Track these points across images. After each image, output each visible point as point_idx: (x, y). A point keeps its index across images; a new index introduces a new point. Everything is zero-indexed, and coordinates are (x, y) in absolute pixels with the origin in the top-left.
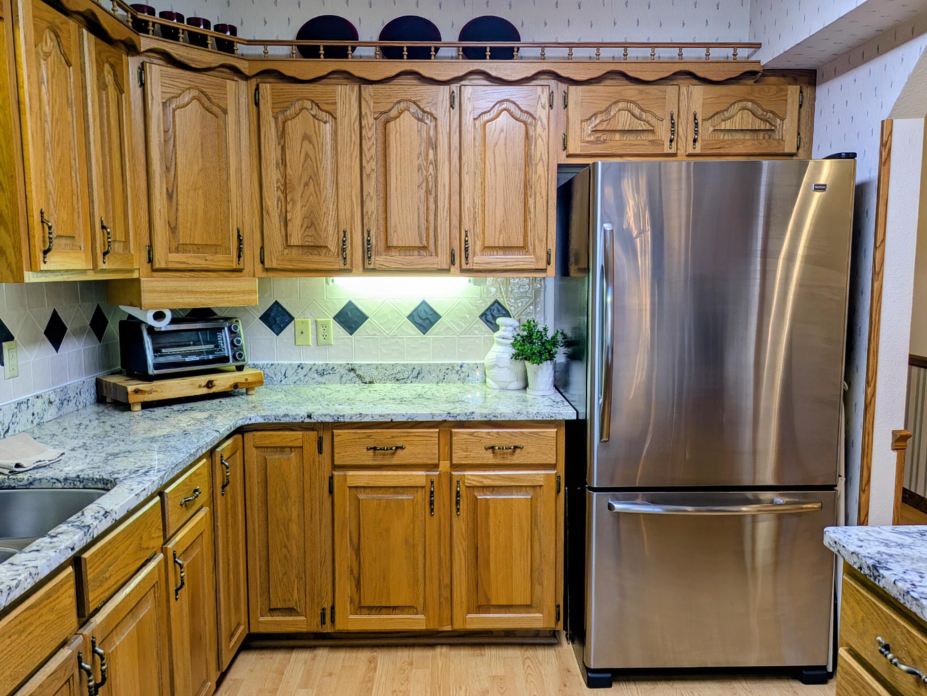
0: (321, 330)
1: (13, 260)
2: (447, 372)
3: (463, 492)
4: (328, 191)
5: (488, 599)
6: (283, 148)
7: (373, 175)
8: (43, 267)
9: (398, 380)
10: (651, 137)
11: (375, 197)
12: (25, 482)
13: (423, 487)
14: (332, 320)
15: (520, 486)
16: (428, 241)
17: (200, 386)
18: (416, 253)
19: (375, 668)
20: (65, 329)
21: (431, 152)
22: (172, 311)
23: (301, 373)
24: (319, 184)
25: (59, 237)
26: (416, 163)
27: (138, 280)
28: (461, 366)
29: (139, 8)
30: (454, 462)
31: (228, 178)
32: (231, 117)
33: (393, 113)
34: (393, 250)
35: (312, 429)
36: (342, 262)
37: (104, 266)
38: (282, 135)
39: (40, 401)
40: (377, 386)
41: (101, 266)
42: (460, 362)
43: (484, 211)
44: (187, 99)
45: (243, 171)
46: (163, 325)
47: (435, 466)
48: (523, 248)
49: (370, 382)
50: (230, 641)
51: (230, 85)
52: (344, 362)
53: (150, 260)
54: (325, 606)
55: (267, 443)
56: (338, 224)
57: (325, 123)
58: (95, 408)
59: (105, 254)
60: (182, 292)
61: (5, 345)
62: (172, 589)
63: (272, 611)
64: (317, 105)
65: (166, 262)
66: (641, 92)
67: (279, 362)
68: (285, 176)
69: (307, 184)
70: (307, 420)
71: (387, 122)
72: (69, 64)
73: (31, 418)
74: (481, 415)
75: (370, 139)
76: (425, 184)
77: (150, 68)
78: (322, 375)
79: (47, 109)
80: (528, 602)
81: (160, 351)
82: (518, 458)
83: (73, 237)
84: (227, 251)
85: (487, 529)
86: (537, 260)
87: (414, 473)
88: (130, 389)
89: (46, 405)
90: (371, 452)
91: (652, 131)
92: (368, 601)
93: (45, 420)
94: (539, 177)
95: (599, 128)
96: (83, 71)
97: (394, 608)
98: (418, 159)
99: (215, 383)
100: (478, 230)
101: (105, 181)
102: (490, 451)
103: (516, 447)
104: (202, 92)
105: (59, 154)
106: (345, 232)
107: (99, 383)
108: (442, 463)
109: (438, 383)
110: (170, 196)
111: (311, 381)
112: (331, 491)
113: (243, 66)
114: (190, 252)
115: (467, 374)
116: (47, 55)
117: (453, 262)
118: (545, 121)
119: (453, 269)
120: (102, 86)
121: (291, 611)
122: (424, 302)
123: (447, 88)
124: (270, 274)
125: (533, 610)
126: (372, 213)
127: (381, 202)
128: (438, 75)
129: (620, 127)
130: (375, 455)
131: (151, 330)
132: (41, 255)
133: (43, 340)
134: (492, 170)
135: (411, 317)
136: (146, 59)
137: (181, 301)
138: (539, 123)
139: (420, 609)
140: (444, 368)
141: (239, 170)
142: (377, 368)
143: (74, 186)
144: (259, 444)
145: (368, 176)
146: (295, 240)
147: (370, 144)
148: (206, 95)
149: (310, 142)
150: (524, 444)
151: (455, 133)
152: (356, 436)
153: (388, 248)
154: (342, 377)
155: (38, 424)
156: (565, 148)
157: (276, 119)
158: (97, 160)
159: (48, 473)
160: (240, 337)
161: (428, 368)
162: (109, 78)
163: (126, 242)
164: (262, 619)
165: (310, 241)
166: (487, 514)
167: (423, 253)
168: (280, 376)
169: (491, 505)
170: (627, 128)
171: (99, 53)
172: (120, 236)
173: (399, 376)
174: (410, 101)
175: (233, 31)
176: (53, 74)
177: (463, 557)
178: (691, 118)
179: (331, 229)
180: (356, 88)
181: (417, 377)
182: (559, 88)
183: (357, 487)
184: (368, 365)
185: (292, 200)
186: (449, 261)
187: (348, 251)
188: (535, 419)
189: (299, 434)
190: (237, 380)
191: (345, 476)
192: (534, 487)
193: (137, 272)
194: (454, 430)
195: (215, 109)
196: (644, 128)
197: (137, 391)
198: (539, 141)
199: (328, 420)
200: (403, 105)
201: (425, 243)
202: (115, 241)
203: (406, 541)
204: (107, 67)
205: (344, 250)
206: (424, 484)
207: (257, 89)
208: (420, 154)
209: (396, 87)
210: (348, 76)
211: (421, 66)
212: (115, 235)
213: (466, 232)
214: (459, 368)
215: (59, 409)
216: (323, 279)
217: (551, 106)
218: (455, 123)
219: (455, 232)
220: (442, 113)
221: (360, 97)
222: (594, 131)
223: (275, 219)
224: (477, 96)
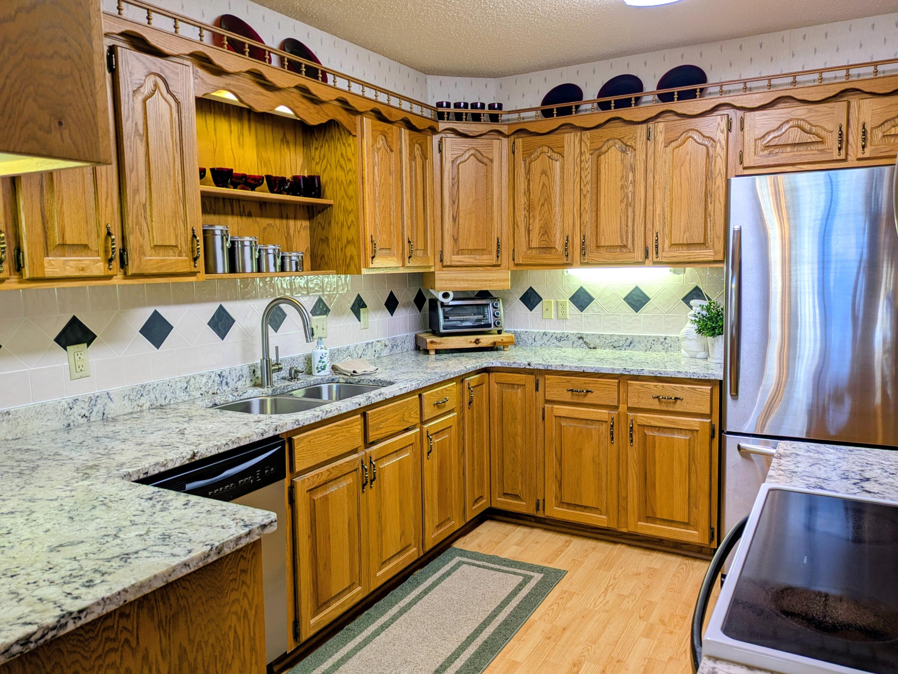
0: (560, 307)
1: (357, 262)
2: (653, 342)
3: (635, 428)
4: (557, 209)
5: (654, 513)
6: (529, 181)
7: (589, 195)
8: (371, 266)
9: (614, 347)
10: (820, 147)
11: (589, 211)
12: (357, 381)
13: (606, 422)
14: (568, 300)
15: (681, 429)
16: (627, 241)
17: (471, 342)
18: (618, 250)
19: (568, 546)
20: (398, 303)
21: (631, 175)
22: (453, 292)
23: (546, 338)
24: (551, 204)
25: (381, 249)
26: (620, 184)
27: (434, 273)
28: (665, 339)
29: (440, 105)
30: (629, 405)
31: (492, 205)
32: (496, 164)
33: (604, 149)
34: (602, 248)
35: (532, 374)
36: (565, 258)
37: (409, 265)
38: (528, 172)
39: (379, 344)
40: (599, 351)
41: (407, 264)
42: (664, 335)
43: (671, 216)
44: (467, 156)
45: (503, 199)
46: (449, 301)
47: (616, 408)
48: (703, 245)
49: (595, 348)
50: (473, 505)
51: (496, 142)
52: (575, 332)
53: (442, 261)
54: (539, 498)
55: (503, 380)
56: (563, 232)
57: (556, 161)
58: (413, 352)
59: (409, 257)
60: (459, 280)
61: (362, 310)
62: (425, 452)
63: (505, 494)
64: (551, 149)
65: (451, 261)
66: (810, 111)
67: (532, 330)
68: (529, 200)
69: (543, 205)
70: (528, 367)
71: (599, 156)
72: (392, 151)
73: (374, 353)
74: (650, 372)
75: (586, 169)
76: (625, 199)
77: (445, 140)
78: (560, 341)
79: (377, 179)
80: (686, 521)
81: (448, 318)
82: (678, 407)
83: (390, 249)
84: (490, 253)
85: (654, 458)
86: (716, 253)
87: (600, 411)
88: (428, 340)
89: (383, 347)
90: (570, 392)
91: (822, 142)
92: (566, 499)
93: (382, 355)
94: (718, 188)
95: (771, 144)
96: (401, 152)
97: (585, 507)
98: (621, 180)
99: (481, 340)
100: (667, 231)
101: (412, 214)
102: (657, 399)
103: (676, 399)
104: (477, 150)
105: (383, 203)
106: (567, 237)
107: (416, 337)
108: (621, 406)
109: (646, 351)
110: (454, 219)
111: (552, 345)
112: (544, 418)
113: (504, 129)
114: (465, 254)
115: (669, 345)
116: (379, 149)
117: (647, 257)
118: (724, 143)
119: (647, 261)
120: (412, 158)
121: (516, 497)
122: (637, 288)
123: (644, 126)
124: (519, 268)
125: (691, 528)
126: (587, 222)
127: (594, 214)
128: (636, 118)
129: (789, 142)
130: (572, 395)
131: (442, 305)
132: (371, 259)
133: (384, 309)
134: (679, 185)
135: (625, 299)
136: (444, 135)
137: (459, 286)
138: (718, 145)
139: (604, 510)
140: (651, 340)
141: (500, 198)
142: (599, 337)
143: (392, 219)
144: (498, 381)
145: (585, 196)
146: (534, 244)
147: (586, 173)
148: (480, 152)
149: (546, 175)
150: (684, 397)
151: (651, 159)
152: (560, 381)
153: (598, 247)
154: (573, 343)
155: (378, 357)
156: (741, 163)
157: (525, 161)
158: (407, 203)
159: (368, 377)
160: (500, 311)
161: (638, 339)
162: (418, 153)
163: (425, 249)
164: (499, 499)
165: (544, 244)
166: (654, 447)
167: (624, 250)
168: (531, 341)
169: (657, 441)
170: (797, 142)
171: (411, 140)
172: (421, 246)
173: (614, 344)
174: (616, 138)
175: (500, 106)
176: (382, 159)
177: (635, 478)
178: (861, 128)
179: (558, 235)
180: (579, 134)
181: (629, 346)
182: (736, 115)
183: (560, 417)
184: (593, 335)
185: (533, 216)
186: (643, 255)
187: (570, 251)
188: (692, 377)
189: (523, 376)
190: (495, 340)
191: (552, 408)
192: (692, 431)
193: (433, 268)
194: (629, 382)
195: (485, 160)
196: (814, 140)
197: (432, 342)
198: (718, 159)
199: (541, 367)
200: (611, 143)
201: (625, 242)
202: (417, 250)
203: (593, 459)
204: (417, 146)
205: (566, 250)
206: (607, 420)
207: (514, 143)
208: (623, 177)
209: (606, 130)
210: (573, 127)
211: (624, 113)
212: (417, 246)
213: (657, 233)
214: (663, 340)
215: (391, 350)
216: (559, 271)
217: (729, 130)
218: (650, 152)
219: (649, 234)
220: (640, 145)
221: (581, 140)
222: (767, 147)
223: (522, 229)
224: (667, 130)
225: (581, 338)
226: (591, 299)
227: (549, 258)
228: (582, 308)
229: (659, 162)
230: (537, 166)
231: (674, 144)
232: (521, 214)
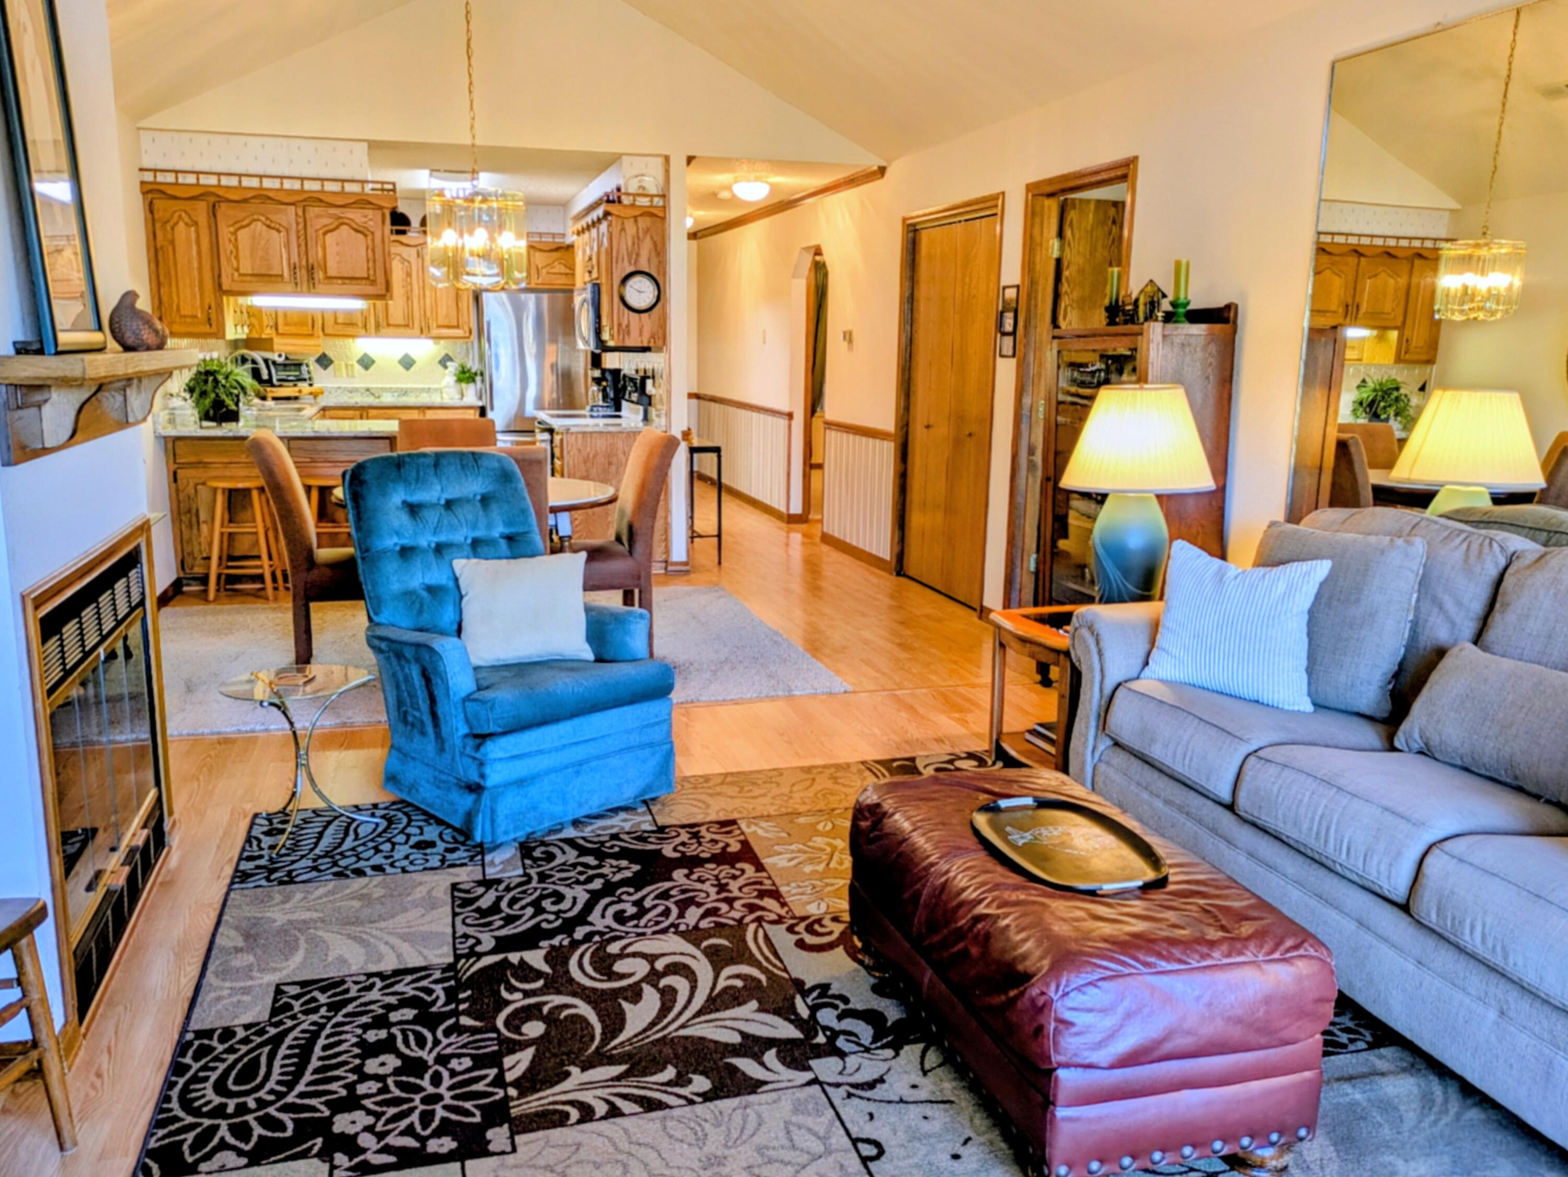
0: (349, 368)
2: (421, 392)
9: (394, 396)
14: (355, 363)
17: (294, 392)
18: (403, 328)
22: (285, 354)
23: (339, 391)
34: (391, 325)
42: (428, 386)
43: (437, 307)
46: (281, 360)
48: (457, 327)
49: (379, 397)
52: (363, 386)
60: (288, 346)
65: (283, 330)
67: (327, 385)
78: (351, 393)
81: (278, 373)
86: (465, 332)
98: (403, 282)
100: (434, 316)
109: (416, 398)
111: (345, 396)
117: (422, 333)
119: (422, 336)
122: (406, 354)
128: (410, 242)
135: (399, 362)
137: (288, 349)
142: (382, 389)
160: (310, 369)
161: (410, 390)
165: (348, 321)
167: (406, 327)
184: (377, 388)
187: (367, 326)
193: (270, 334)
197: (270, 392)
201: (407, 323)
208: (404, 279)
213: (428, 317)
214: (427, 390)
218: (420, 265)
219: (423, 318)
225: (368, 390)
226: (373, 362)
227: (350, 331)
228: (366, 367)
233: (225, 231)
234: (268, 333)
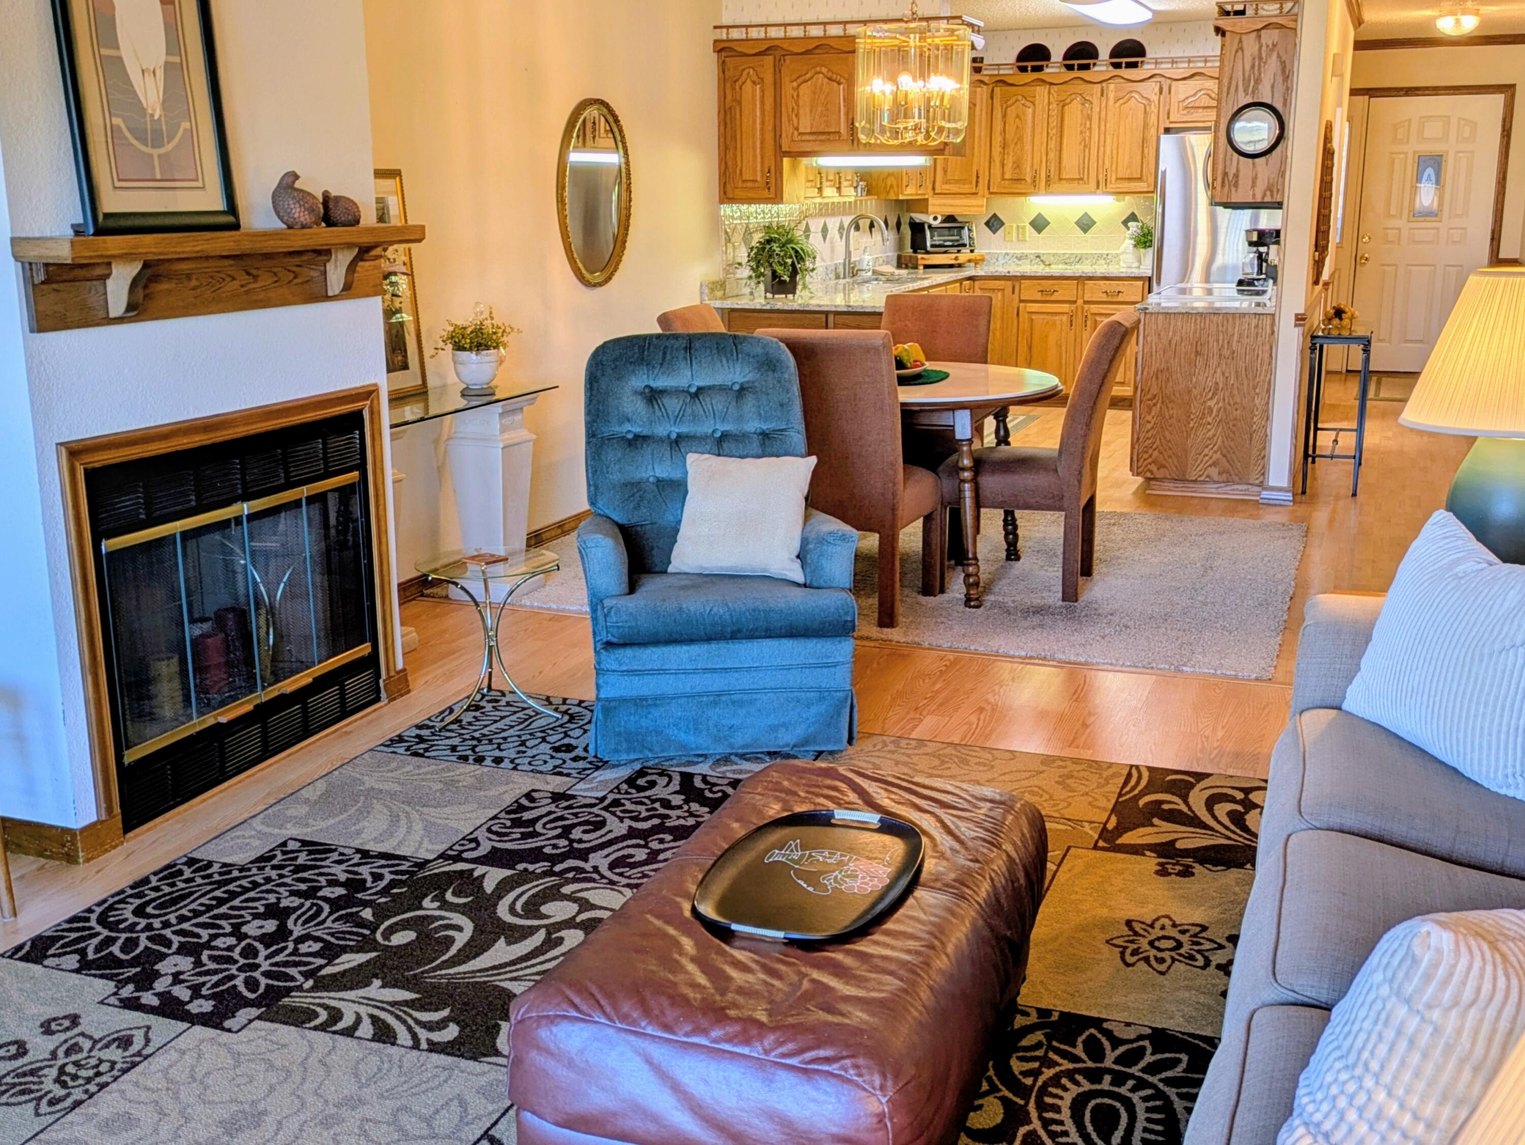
0: (1021, 231)
4: (1028, 147)
6: (1005, 123)
7: (1055, 138)
11: (1054, 151)
13: (1067, 313)
14: (1028, 225)
16: (1084, 175)
17: (952, 259)
18: (1077, 182)
20: (889, 225)
21: (1088, 123)
22: (941, 216)
23: (1007, 258)
24: (1023, 143)
26: (1079, 129)
27: (927, 199)
30: (1084, 299)
31: (974, 142)
32: (978, 108)
33: (1068, 101)
34: (1063, 181)
35: (1011, 280)
36: (1034, 188)
38: (1004, 116)
40: (1053, 266)
43: (1117, 157)
46: (937, 223)
48: (1140, 179)
49: (1049, 265)
51: (979, 90)
52: (1033, 252)
53: (934, 189)
55: (986, 286)
56: (1032, 166)
57: (1029, 107)
60: (947, 206)
61: (873, 230)
64: (1025, 98)
67: (994, 251)
68: (1004, 140)
69: (1016, 143)
70: (1007, 274)
71: (1063, 106)
74: (1100, 273)
75: (1053, 116)
76: (1083, 142)
78: (1020, 260)
81: (934, 238)
82: (1120, 298)
84: (971, 183)
86: (1148, 186)
87: (1062, 305)
88: (919, 257)
90: (1040, 293)
94: (1152, 136)
95: (1189, 106)
98: (1080, 127)
99: (960, 257)
100: (1114, 168)
102: (1105, 293)
103: (1119, 292)
106: (1036, 171)
108: (1078, 300)
112: (1018, 314)
113: (986, 79)
114: (952, 184)
117: (1098, 187)
118: (1157, 103)
119: (1098, 191)
122: (1084, 213)
123: (1100, 86)
124: (992, 196)
126: (1052, 160)
127: (1058, 153)
128: (1093, 78)
129: (1201, 106)
131: (931, 227)
134: (1124, 132)
135: (1076, 223)
137: (945, 211)
138: (1153, 104)
142: (1054, 256)
145: (1051, 138)
146: (1007, 176)
147: (1053, 119)
149: (1020, 119)
150: (1124, 290)
151: (1103, 111)
152: (1031, 284)
153: (1060, 179)
156: (1168, 118)
157: (1002, 107)
160: (973, 233)
161: (1086, 255)
165: (1016, 176)
167: (1081, 182)
168: (994, 260)
170: (1206, 106)
173: (1066, 261)
174: (1077, 94)
175: (983, 61)
179: (1028, 169)
180: (1048, 87)
181: (1078, 262)
182: (1166, 84)
183: (1031, 312)
184: (1048, 254)
185: (1007, 152)
187: (1038, 182)
189: (1003, 282)
190: (970, 257)
193: (927, 195)
194: (1086, 282)
198: (1151, 114)
199: (1018, 274)
200: (1073, 96)
201: (1082, 176)
203: (1056, 342)
205: (1035, 181)
206: (1068, 311)
207: (993, 91)
208: (1082, 124)
209: (1070, 87)
210: (1043, 82)
211: (1084, 74)
213: (1106, 170)
214: (1105, 255)
216: (1023, 199)
217: (1161, 93)
218: (1103, 105)
219: (1100, 169)
220: (1095, 101)
221: (1049, 92)
222: (1186, 108)
223: (997, 164)
224: (1117, 90)
225: (1038, 257)
226: (1047, 223)
227: (1019, 188)
228: (1039, 230)
229: (1110, 114)
230: (1011, 112)
231: (1121, 101)
232: (997, 150)
233: (788, 88)
234: (909, 193)
